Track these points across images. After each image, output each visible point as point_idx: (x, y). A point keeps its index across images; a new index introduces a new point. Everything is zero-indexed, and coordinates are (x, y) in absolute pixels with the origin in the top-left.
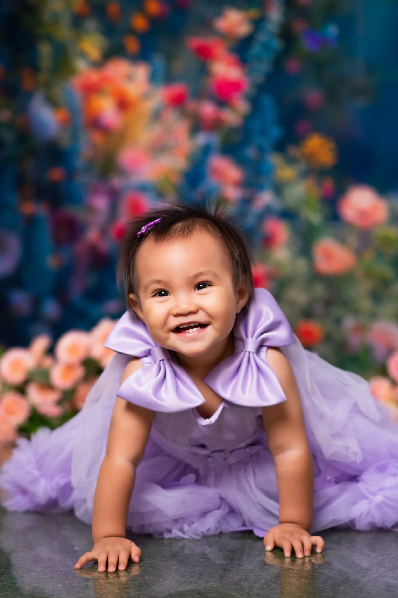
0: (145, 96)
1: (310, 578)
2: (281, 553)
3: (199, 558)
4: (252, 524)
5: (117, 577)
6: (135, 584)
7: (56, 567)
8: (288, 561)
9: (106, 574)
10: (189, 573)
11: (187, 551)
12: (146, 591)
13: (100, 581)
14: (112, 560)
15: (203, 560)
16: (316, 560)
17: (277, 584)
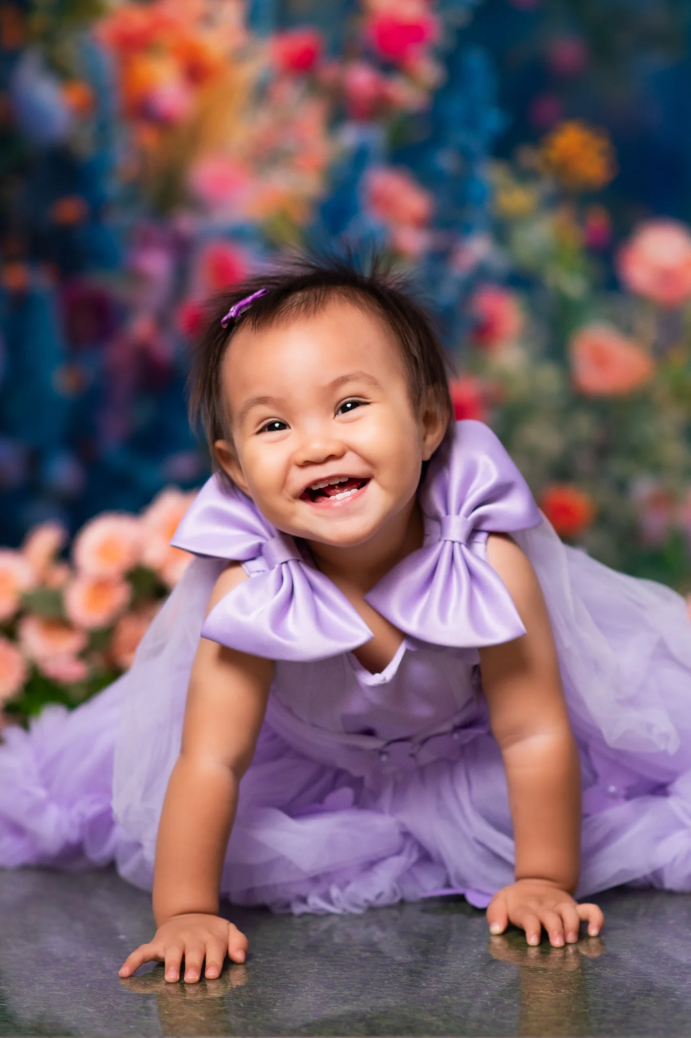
0: (239, 56)
1: (578, 985)
2: (520, 939)
3: (361, 950)
4: (463, 882)
5: (201, 991)
6: (237, 1005)
7: (84, 973)
8: (533, 953)
9: (181, 987)
10: (342, 981)
11: (337, 939)
12: (259, 1018)
13: (170, 999)
14: (193, 959)
15: (368, 954)
16: (589, 950)
17: (513, 998)
